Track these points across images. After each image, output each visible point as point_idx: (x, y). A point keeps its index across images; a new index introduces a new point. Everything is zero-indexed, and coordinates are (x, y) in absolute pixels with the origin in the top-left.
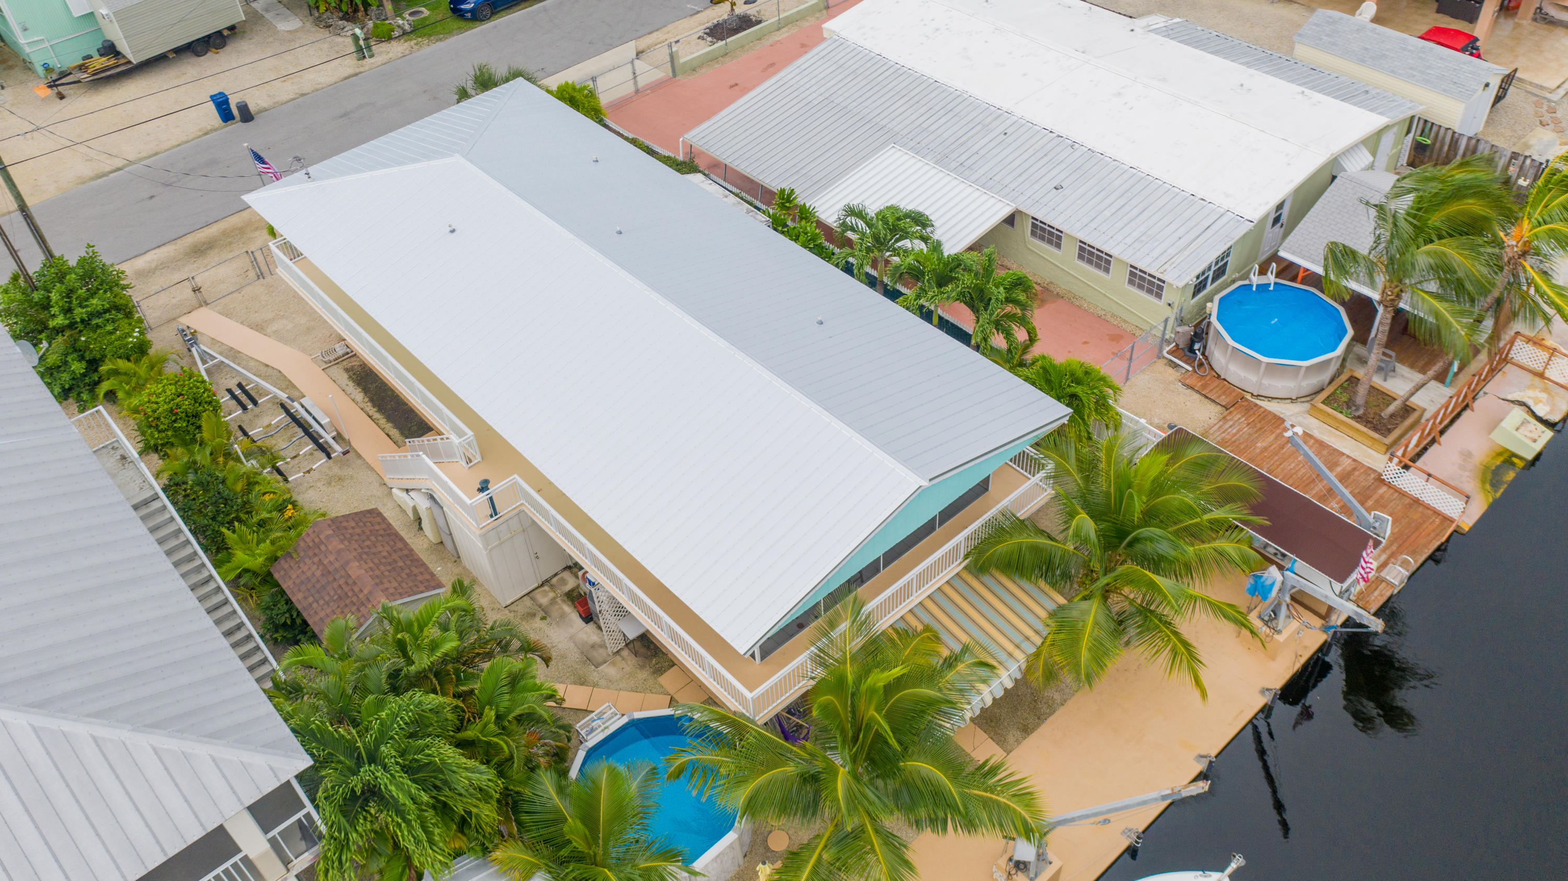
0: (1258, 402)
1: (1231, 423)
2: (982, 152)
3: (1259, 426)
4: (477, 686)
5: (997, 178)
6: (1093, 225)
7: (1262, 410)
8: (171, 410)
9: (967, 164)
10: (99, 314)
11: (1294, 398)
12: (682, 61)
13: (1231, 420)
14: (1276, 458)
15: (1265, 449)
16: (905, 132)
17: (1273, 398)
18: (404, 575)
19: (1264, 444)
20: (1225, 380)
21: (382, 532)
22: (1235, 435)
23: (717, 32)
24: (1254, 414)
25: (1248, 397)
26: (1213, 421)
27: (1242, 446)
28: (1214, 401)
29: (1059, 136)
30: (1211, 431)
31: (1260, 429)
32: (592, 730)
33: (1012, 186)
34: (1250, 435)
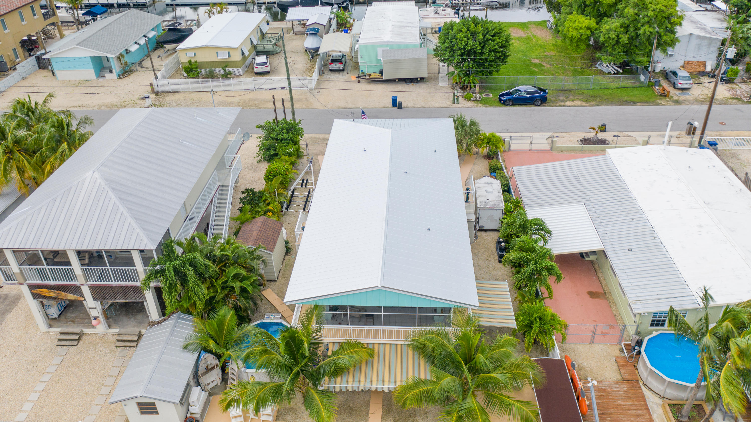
0: (643, 387)
1: (618, 386)
2: (614, 222)
3: (630, 395)
4: (227, 270)
5: (608, 235)
6: (627, 271)
7: (640, 391)
8: (271, 172)
9: (603, 224)
10: (286, 140)
11: (662, 396)
12: (557, 145)
13: (619, 385)
14: (621, 411)
15: (621, 405)
16: (592, 201)
17: (651, 390)
18: (266, 243)
19: (623, 403)
20: (637, 369)
21: (276, 229)
22: (613, 391)
23: (586, 141)
24: (634, 390)
25: (641, 383)
26: (610, 380)
27: (610, 397)
28: (621, 373)
29: (654, 231)
30: (604, 383)
31: (629, 397)
32: (269, 318)
33: (611, 240)
34: (621, 396)
